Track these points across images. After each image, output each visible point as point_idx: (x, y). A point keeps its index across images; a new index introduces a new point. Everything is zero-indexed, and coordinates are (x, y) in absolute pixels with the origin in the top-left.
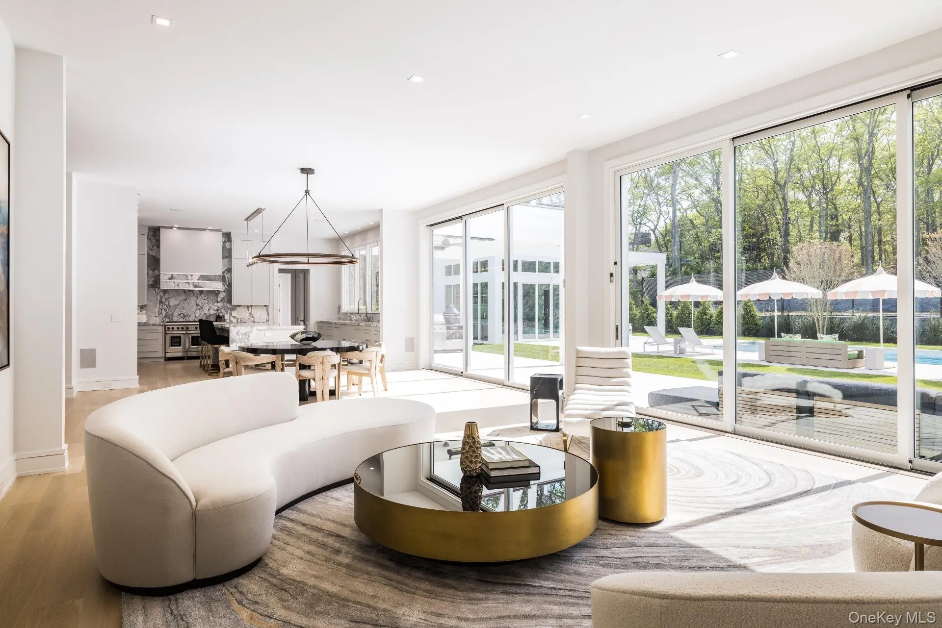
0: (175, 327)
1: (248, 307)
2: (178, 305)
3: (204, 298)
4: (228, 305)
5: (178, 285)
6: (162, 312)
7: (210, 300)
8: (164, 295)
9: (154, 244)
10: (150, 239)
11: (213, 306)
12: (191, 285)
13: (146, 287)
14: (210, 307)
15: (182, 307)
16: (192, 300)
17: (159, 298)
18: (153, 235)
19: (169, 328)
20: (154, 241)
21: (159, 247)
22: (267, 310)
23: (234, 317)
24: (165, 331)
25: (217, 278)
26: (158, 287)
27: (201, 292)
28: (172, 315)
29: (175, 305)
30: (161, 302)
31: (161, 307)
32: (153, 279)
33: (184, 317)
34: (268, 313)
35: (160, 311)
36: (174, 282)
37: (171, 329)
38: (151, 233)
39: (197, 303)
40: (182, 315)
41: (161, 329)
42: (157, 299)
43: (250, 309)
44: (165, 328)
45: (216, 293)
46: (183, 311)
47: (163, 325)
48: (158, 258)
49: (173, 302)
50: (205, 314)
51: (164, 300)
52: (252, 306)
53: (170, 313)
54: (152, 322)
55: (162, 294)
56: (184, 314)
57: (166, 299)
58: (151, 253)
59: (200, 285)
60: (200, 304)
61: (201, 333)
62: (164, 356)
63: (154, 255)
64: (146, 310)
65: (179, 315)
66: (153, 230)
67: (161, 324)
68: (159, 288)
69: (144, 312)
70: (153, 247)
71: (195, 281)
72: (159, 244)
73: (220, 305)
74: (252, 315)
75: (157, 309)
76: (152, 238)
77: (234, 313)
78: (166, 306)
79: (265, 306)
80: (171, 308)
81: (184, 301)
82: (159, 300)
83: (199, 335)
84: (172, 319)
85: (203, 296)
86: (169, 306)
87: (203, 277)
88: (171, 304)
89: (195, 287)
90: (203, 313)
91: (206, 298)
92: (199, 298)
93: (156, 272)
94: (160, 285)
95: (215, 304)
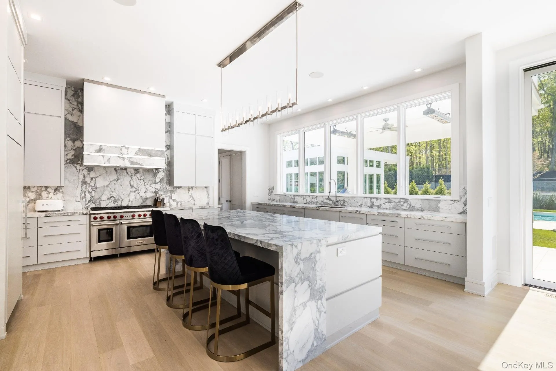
0: (105, 216)
1: (189, 188)
2: (107, 186)
3: (140, 179)
4: (167, 186)
5: (109, 160)
6: (85, 195)
7: (147, 181)
8: (89, 174)
9: (75, 107)
10: (69, 100)
11: (151, 188)
12: (126, 161)
13: (63, 162)
14: (147, 189)
15: (113, 190)
16: (125, 180)
17: (81, 177)
18: (73, 95)
19: (95, 218)
20: (75, 103)
21: (81, 111)
22: (207, 192)
23: (174, 200)
24: (91, 222)
25: (159, 153)
26: (79, 162)
27: (137, 170)
28: (100, 198)
29: (104, 186)
30: (84, 183)
31: (84, 189)
32: (73, 152)
33: (115, 201)
34: (209, 195)
35: (83, 195)
36: (103, 156)
37: (99, 219)
38: (70, 93)
39: (132, 184)
40: (113, 199)
41: (85, 220)
42: (79, 179)
43: (191, 190)
44: (90, 217)
45: (154, 172)
46: (114, 193)
47: (86, 214)
48: (80, 125)
49: (100, 182)
50: (141, 197)
51: (88, 180)
52: (192, 188)
53: (97, 197)
54: (70, 210)
55: (85, 172)
56: (114, 198)
57: (92, 179)
58: (71, 118)
59: (138, 161)
60: (135, 186)
61: (153, 221)
62: (88, 256)
63: (75, 121)
64: (63, 193)
65: (109, 199)
66: (73, 89)
67: (85, 212)
68: (81, 165)
69: (59, 195)
70: (73, 110)
71: (132, 155)
72: (82, 108)
73: (158, 186)
74: (193, 198)
75: (78, 192)
76: (72, 98)
77: (174, 196)
78: (91, 188)
79: (206, 187)
80: (98, 190)
81: (115, 182)
82: (81, 180)
83: (151, 223)
84: (100, 204)
85: (138, 175)
86: (95, 188)
87: (141, 152)
88: (98, 185)
89: (132, 163)
90: (138, 197)
91: (142, 178)
92: (133, 178)
93: (78, 144)
94: (82, 159)
95: (153, 185)
